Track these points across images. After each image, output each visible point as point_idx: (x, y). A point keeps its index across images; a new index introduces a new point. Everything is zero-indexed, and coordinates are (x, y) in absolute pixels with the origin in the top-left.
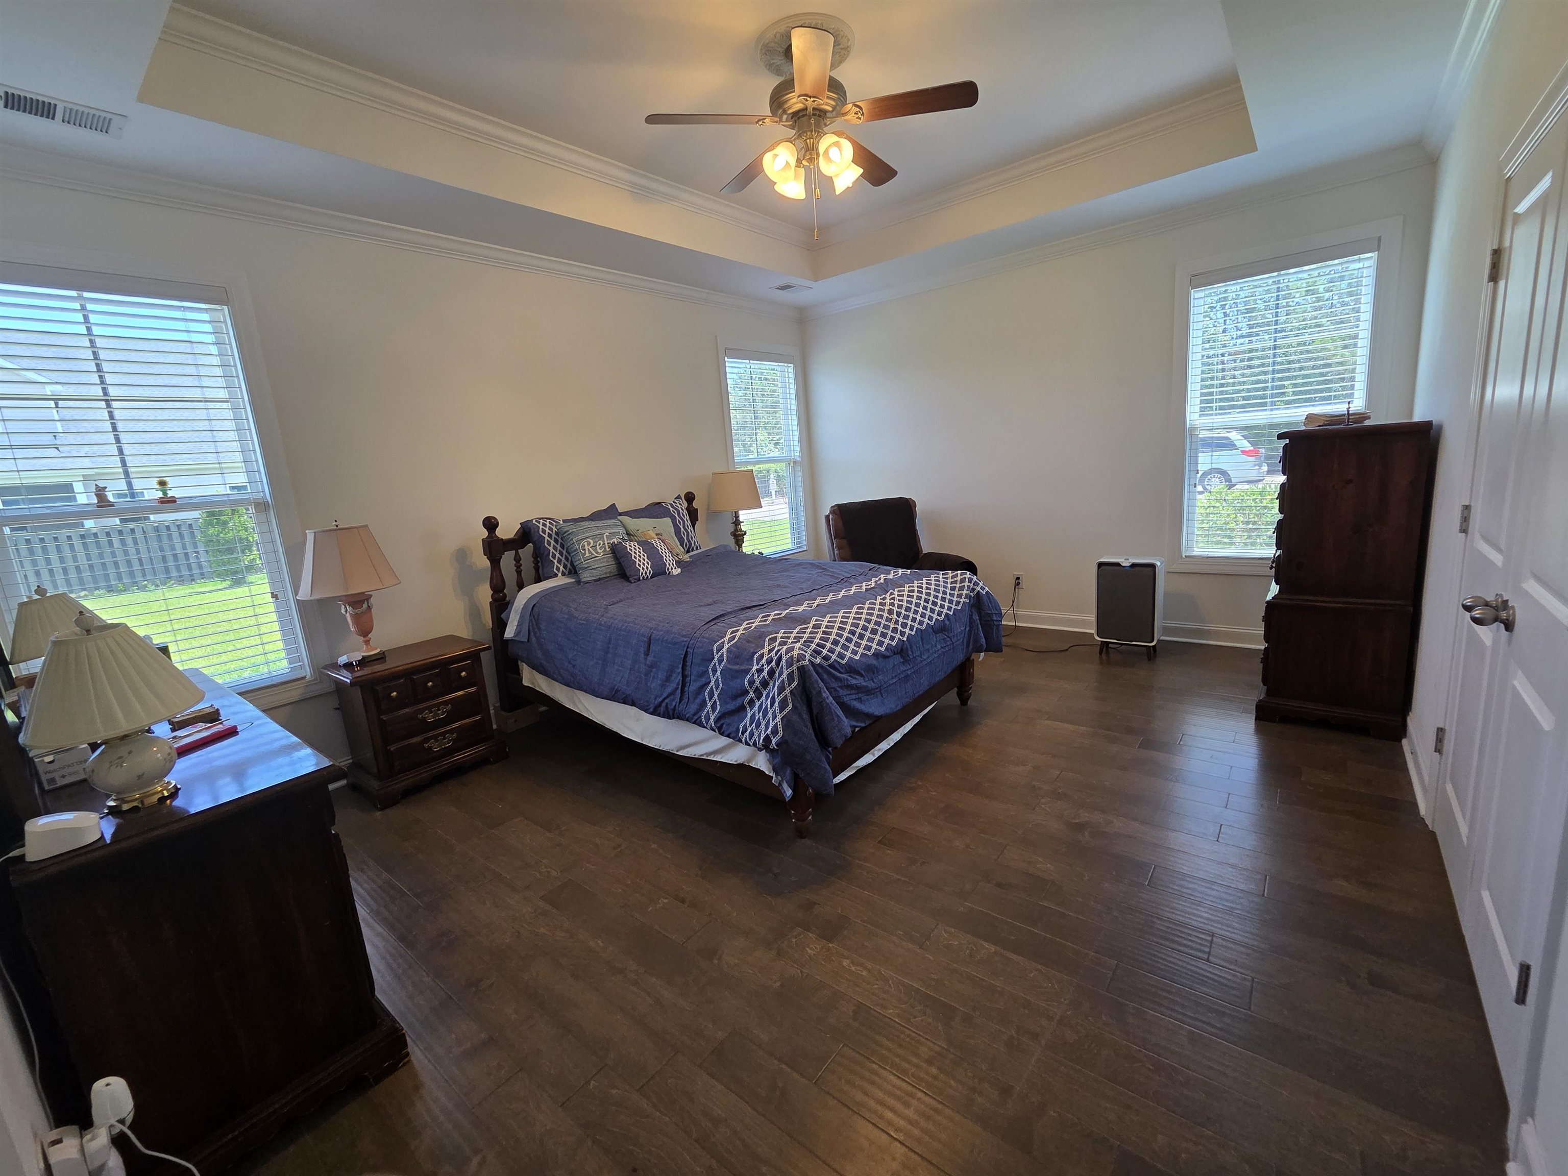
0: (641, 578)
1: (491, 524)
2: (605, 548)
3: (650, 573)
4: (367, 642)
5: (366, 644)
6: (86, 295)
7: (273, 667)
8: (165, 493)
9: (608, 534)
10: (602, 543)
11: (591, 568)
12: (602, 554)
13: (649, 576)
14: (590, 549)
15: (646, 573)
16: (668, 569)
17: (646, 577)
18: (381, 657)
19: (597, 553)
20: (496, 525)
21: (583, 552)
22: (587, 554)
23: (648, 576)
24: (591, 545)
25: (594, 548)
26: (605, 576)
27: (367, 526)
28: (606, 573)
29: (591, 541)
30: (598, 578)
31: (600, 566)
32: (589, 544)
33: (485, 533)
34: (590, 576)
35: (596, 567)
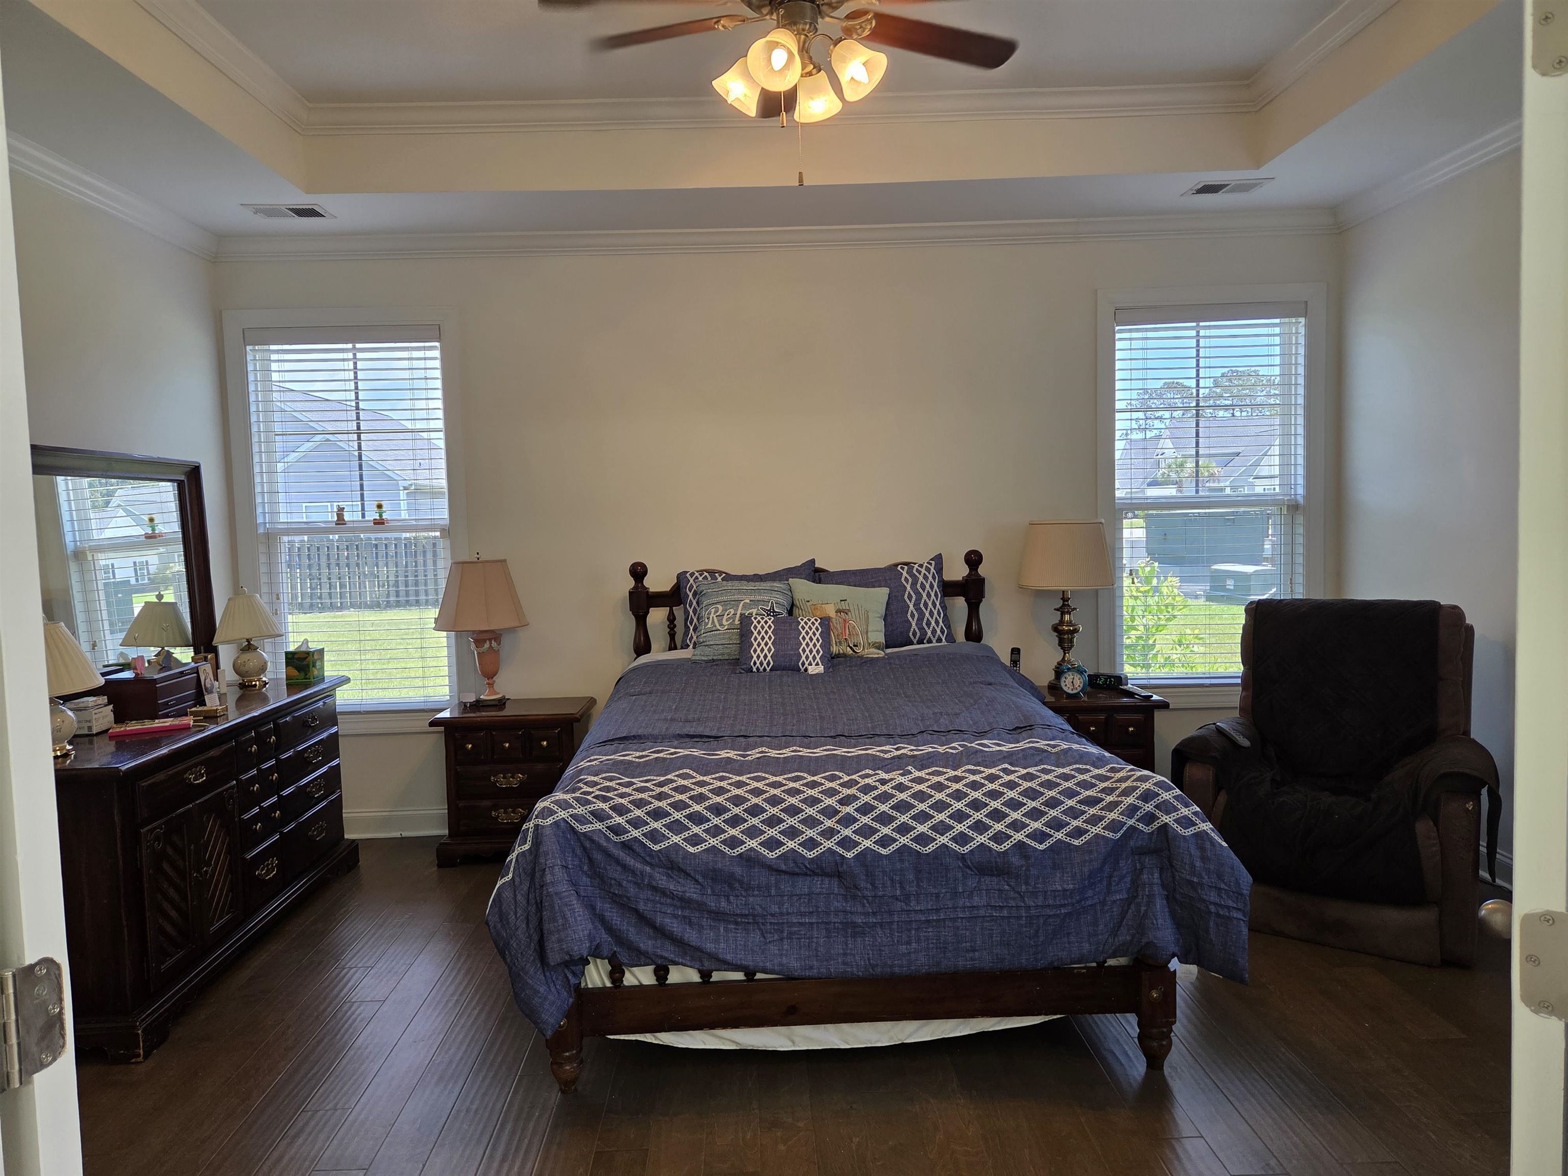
0: (755, 670)
1: (638, 572)
2: (734, 621)
3: (768, 664)
4: (491, 685)
5: (489, 688)
6: (358, 346)
7: (430, 691)
8: (381, 516)
9: (748, 601)
10: (732, 613)
11: (705, 644)
12: (726, 628)
13: (768, 669)
14: (715, 618)
15: (761, 664)
16: (803, 664)
17: (761, 669)
18: (501, 703)
19: (721, 625)
20: (645, 572)
21: (707, 621)
22: (709, 626)
23: (765, 670)
24: (718, 614)
25: (720, 618)
26: (720, 657)
27: (505, 561)
28: (723, 654)
29: (720, 608)
30: (710, 658)
31: (717, 642)
32: (716, 612)
33: (631, 583)
34: (701, 655)
35: (712, 643)
